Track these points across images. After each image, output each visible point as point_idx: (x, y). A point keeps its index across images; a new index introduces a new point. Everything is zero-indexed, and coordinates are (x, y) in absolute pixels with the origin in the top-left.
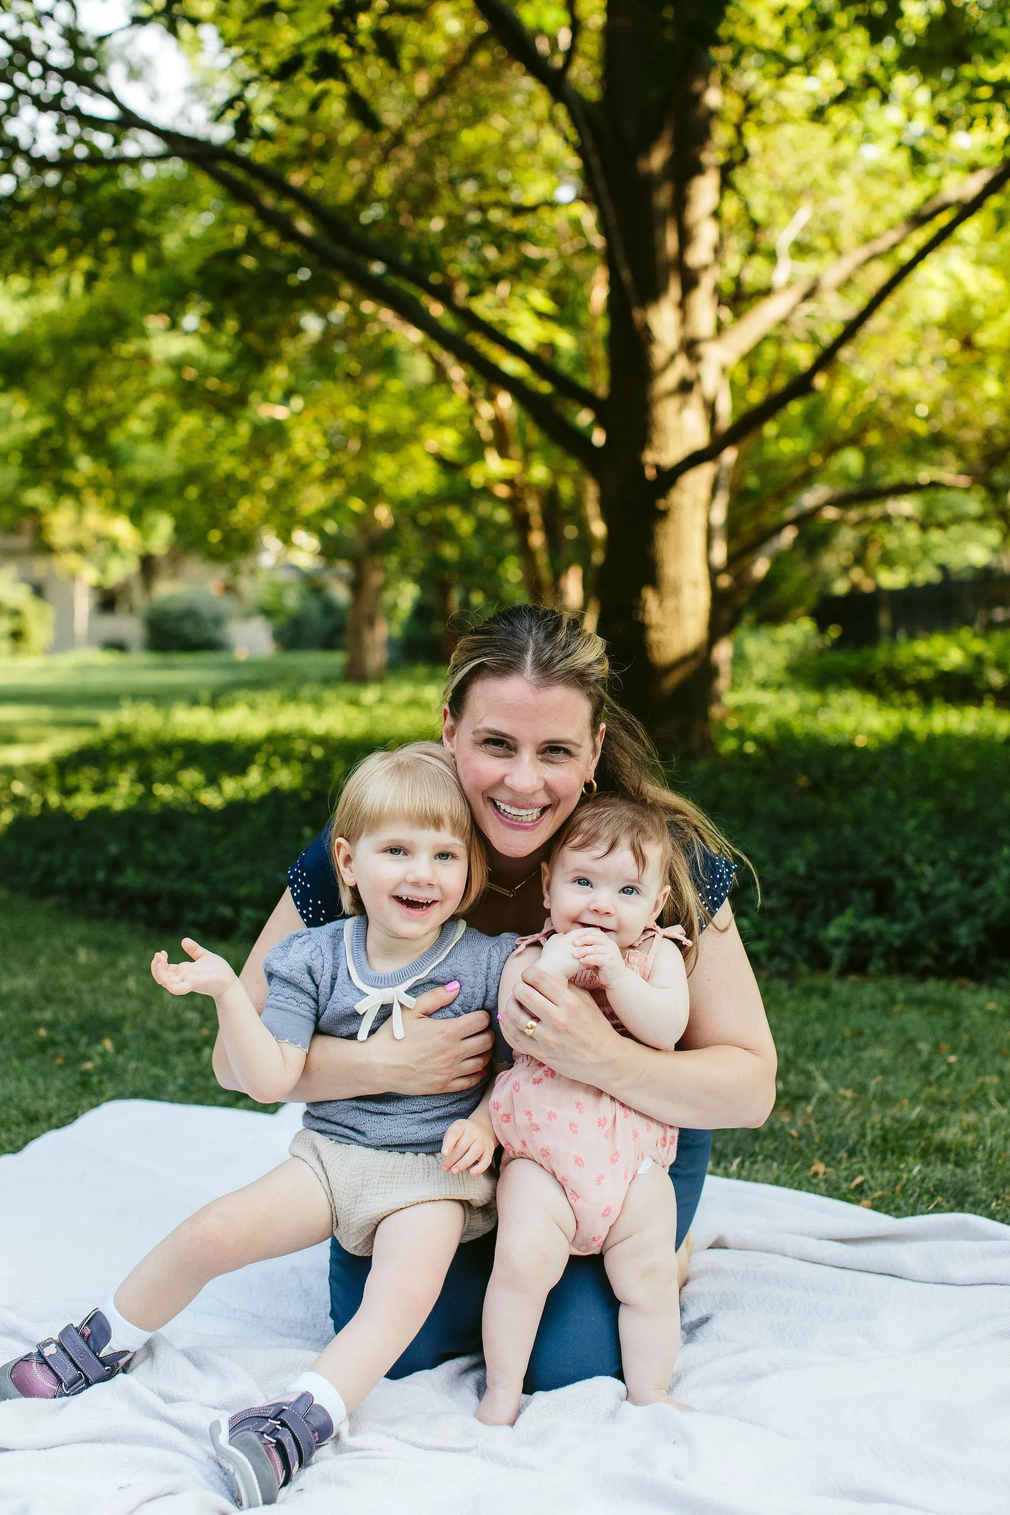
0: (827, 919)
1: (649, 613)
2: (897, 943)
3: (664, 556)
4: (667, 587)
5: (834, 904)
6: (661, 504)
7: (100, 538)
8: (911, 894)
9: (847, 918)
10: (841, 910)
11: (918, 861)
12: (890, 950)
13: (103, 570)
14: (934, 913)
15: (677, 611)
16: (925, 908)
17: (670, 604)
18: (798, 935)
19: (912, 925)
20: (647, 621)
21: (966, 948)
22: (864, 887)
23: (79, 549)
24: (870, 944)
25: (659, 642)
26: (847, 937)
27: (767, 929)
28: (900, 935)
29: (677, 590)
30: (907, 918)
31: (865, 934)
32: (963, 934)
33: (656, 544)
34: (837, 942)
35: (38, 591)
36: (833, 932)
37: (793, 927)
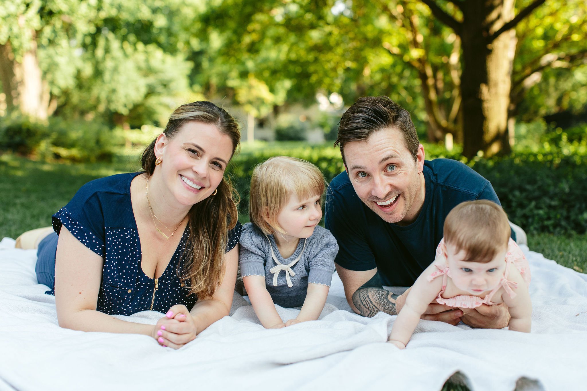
1: (483, 94)
3: (490, 69)
4: (492, 83)
6: (490, 46)
7: (257, 99)
13: (259, 112)
15: (496, 93)
17: (493, 90)
18: (568, 217)
20: (482, 98)
23: (250, 103)
25: (488, 107)
29: (496, 85)
33: (487, 64)
37: (565, 213)
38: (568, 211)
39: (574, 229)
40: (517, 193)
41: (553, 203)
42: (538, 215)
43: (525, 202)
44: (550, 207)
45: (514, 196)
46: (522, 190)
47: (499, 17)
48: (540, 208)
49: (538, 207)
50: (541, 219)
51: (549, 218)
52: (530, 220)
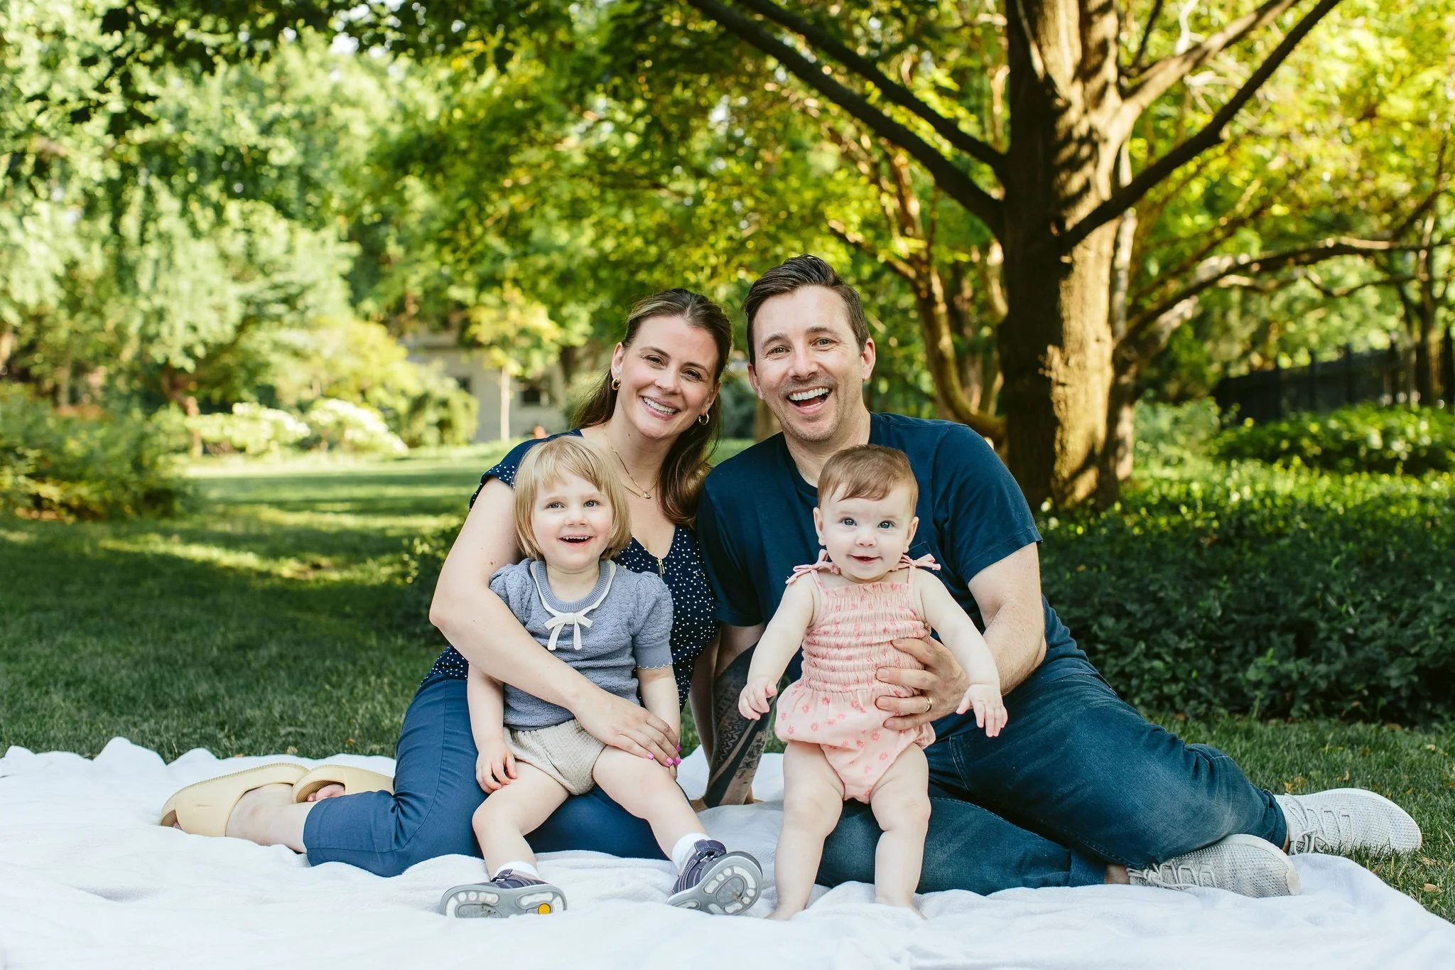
0: (1245, 663)
1: (1056, 370)
2: (1323, 685)
4: (1070, 345)
5: (1252, 647)
6: (1066, 258)
7: (523, 332)
8: (1335, 637)
9: (1269, 658)
10: (1261, 652)
11: (1341, 601)
12: (1314, 692)
13: (525, 365)
14: (1360, 655)
15: (1082, 366)
16: (1351, 651)
18: (1216, 676)
19: (1338, 666)
20: (1050, 376)
21: (1397, 690)
22: (1285, 629)
23: (504, 343)
24: (1293, 687)
26: (1268, 679)
27: (1180, 673)
28: (1326, 677)
29: (1082, 347)
30: (1332, 657)
31: (1288, 676)
32: (1394, 675)
33: (1061, 299)
34: (1257, 685)
35: (465, 384)
36: (1252, 674)
37: (1209, 669)
38: (1218, 662)
39: (1225, 704)
40: (1109, 622)
41: (1183, 645)
42: (1152, 669)
43: (1126, 641)
44: (1177, 652)
45: (1102, 627)
46: (1120, 612)
47: (1086, 188)
48: (1158, 657)
49: (1150, 655)
50: (1158, 682)
51: (1174, 679)
52: (1134, 682)
